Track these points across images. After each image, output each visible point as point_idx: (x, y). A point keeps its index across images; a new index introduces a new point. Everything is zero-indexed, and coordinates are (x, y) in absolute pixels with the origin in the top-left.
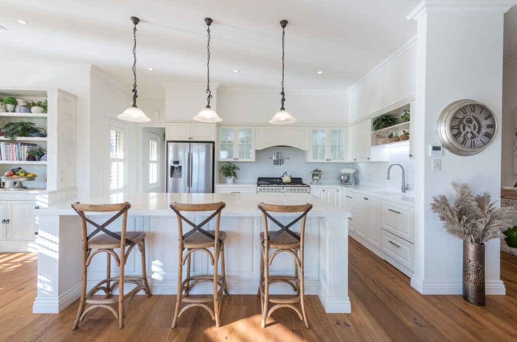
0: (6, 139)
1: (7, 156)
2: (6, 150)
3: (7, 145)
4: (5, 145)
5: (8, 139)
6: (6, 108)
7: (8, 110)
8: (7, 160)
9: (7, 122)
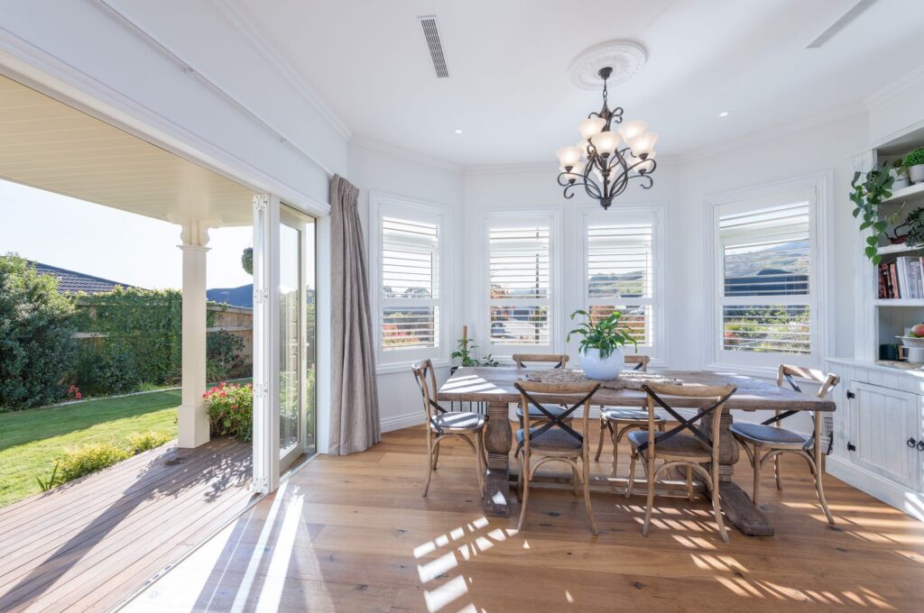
0: (909, 249)
1: (912, 288)
2: (910, 275)
3: (913, 263)
4: (908, 262)
5: (914, 248)
6: (909, 178)
7: (912, 180)
8: (913, 296)
9: (910, 210)
